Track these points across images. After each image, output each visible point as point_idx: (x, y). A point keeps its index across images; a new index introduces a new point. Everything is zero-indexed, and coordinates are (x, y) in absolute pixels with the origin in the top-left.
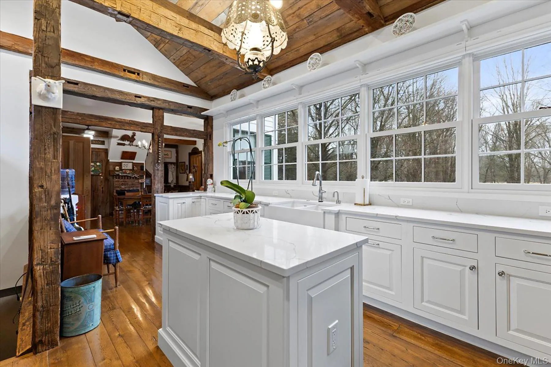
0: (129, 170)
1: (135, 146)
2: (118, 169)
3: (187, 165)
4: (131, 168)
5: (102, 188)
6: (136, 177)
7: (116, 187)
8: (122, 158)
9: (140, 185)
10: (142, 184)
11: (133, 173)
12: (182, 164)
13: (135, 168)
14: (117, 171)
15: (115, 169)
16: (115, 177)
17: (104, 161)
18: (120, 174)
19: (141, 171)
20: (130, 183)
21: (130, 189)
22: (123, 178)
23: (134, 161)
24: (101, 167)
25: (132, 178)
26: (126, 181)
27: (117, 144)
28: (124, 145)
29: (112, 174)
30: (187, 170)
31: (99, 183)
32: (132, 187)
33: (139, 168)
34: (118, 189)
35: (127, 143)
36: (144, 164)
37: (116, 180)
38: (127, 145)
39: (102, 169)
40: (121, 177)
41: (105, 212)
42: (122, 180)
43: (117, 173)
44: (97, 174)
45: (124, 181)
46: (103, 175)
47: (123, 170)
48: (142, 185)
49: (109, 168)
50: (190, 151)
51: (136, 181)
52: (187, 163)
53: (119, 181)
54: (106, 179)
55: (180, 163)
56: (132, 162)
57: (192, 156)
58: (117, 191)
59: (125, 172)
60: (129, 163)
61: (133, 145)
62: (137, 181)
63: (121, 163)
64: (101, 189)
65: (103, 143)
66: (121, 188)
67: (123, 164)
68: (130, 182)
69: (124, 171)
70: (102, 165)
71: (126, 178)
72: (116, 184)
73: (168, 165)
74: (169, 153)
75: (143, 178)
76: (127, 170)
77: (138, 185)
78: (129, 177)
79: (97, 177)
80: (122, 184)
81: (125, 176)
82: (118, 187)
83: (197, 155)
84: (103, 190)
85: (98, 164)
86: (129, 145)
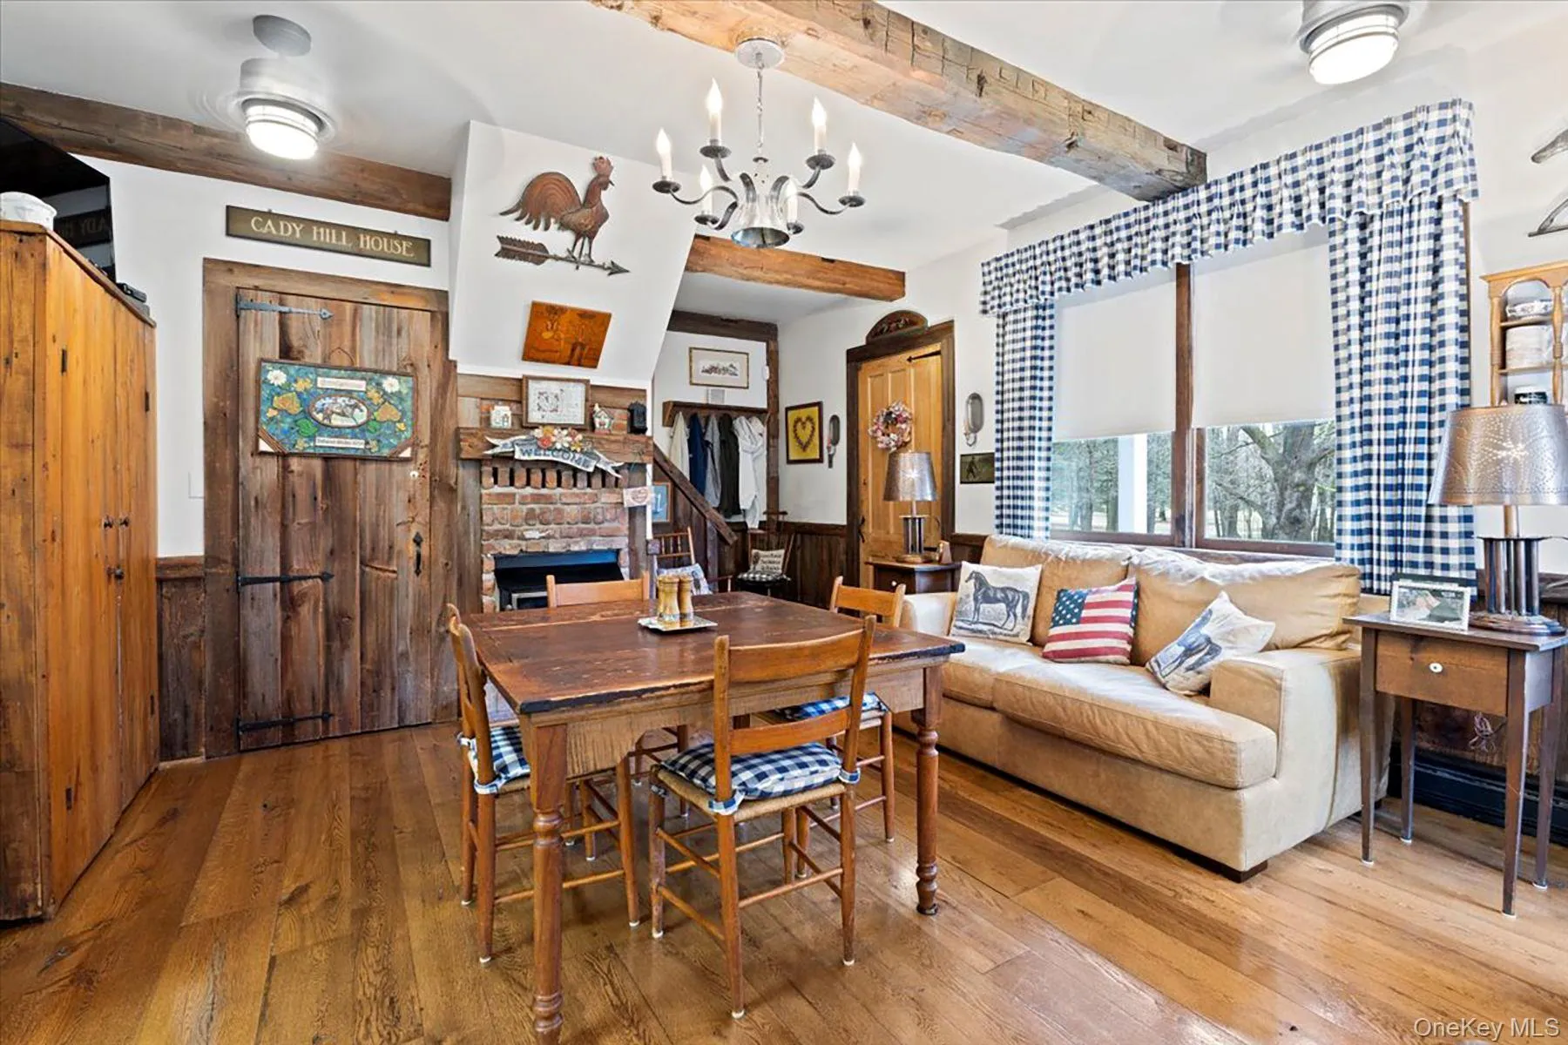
0: (563, 427)
1: (602, 267)
2: (508, 425)
3: (835, 419)
4: (579, 418)
5: (418, 541)
6: (604, 473)
7: (496, 535)
8: (529, 355)
9: (624, 525)
10: (635, 513)
11: (588, 448)
12: (803, 413)
13: (602, 419)
14: (503, 434)
15: (486, 420)
16: (487, 469)
17: (424, 372)
18: (518, 456)
19: (634, 437)
20: (572, 511)
21: (575, 548)
22: (537, 477)
23: (596, 377)
24: (408, 404)
25: (582, 482)
26: (548, 499)
27: (498, 246)
28: (536, 254)
29: (476, 455)
30: (835, 441)
31: (399, 512)
32: (582, 534)
33: (621, 417)
34: (508, 548)
35: (557, 240)
36: (649, 394)
37: (497, 489)
38: (556, 258)
39: (415, 418)
40: (521, 474)
41: (435, 694)
42: (529, 490)
43: (502, 446)
44: (386, 452)
45: (537, 499)
46: (422, 455)
47: (534, 427)
48: (638, 520)
49: (455, 414)
50: (861, 341)
51: (607, 497)
52: (837, 406)
53: (513, 495)
54: (442, 488)
55: (788, 409)
56: (586, 382)
57: (868, 369)
58: (498, 558)
59: (546, 439)
60: (571, 386)
61: (591, 263)
62: (614, 498)
63: (521, 384)
64: (412, 549)
65: (421, 252)
66: (522, 538)
67: (534, 388)
68: (569, 499)
69: (538, 433)
70: (416, 391)
71: (551, 475)
72: (496, 515)
73: (736, 423)
74: (739, 362)
75: (644, 484)
76: (555, 425)
77: (615, 524)
78: (566, 475)
79: (385, 467)
80: (530, 517)
81: (545, 466)
82: (509, 535)
83: (906, 355)
84: (419, 556)
85: (391, 384)
86: (570, 259)
